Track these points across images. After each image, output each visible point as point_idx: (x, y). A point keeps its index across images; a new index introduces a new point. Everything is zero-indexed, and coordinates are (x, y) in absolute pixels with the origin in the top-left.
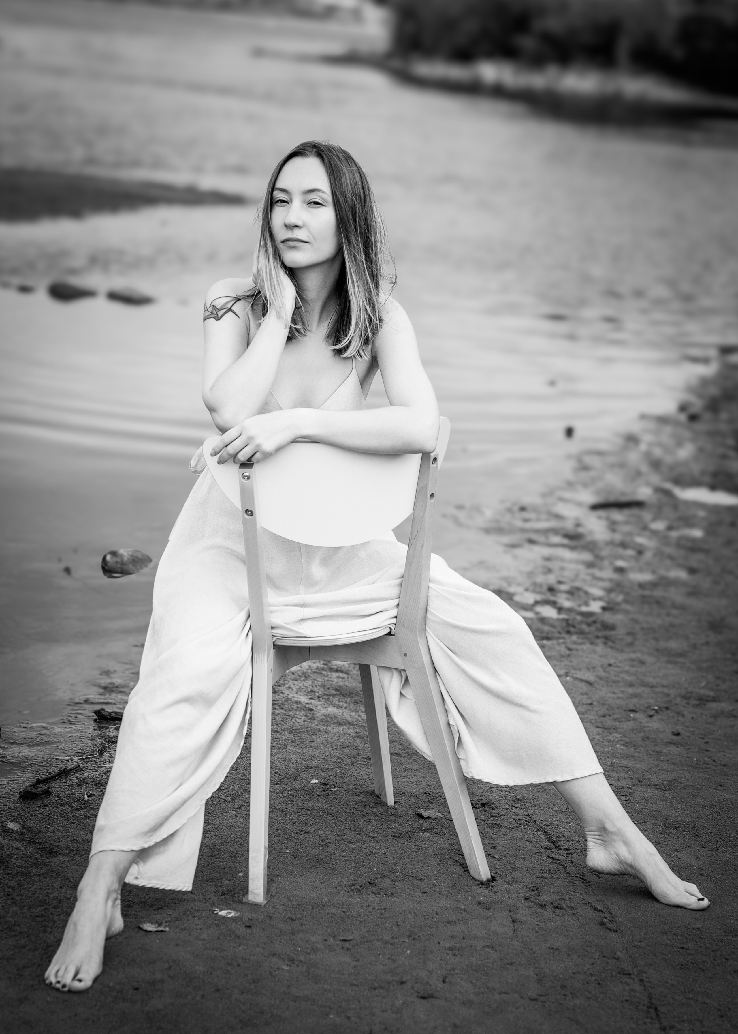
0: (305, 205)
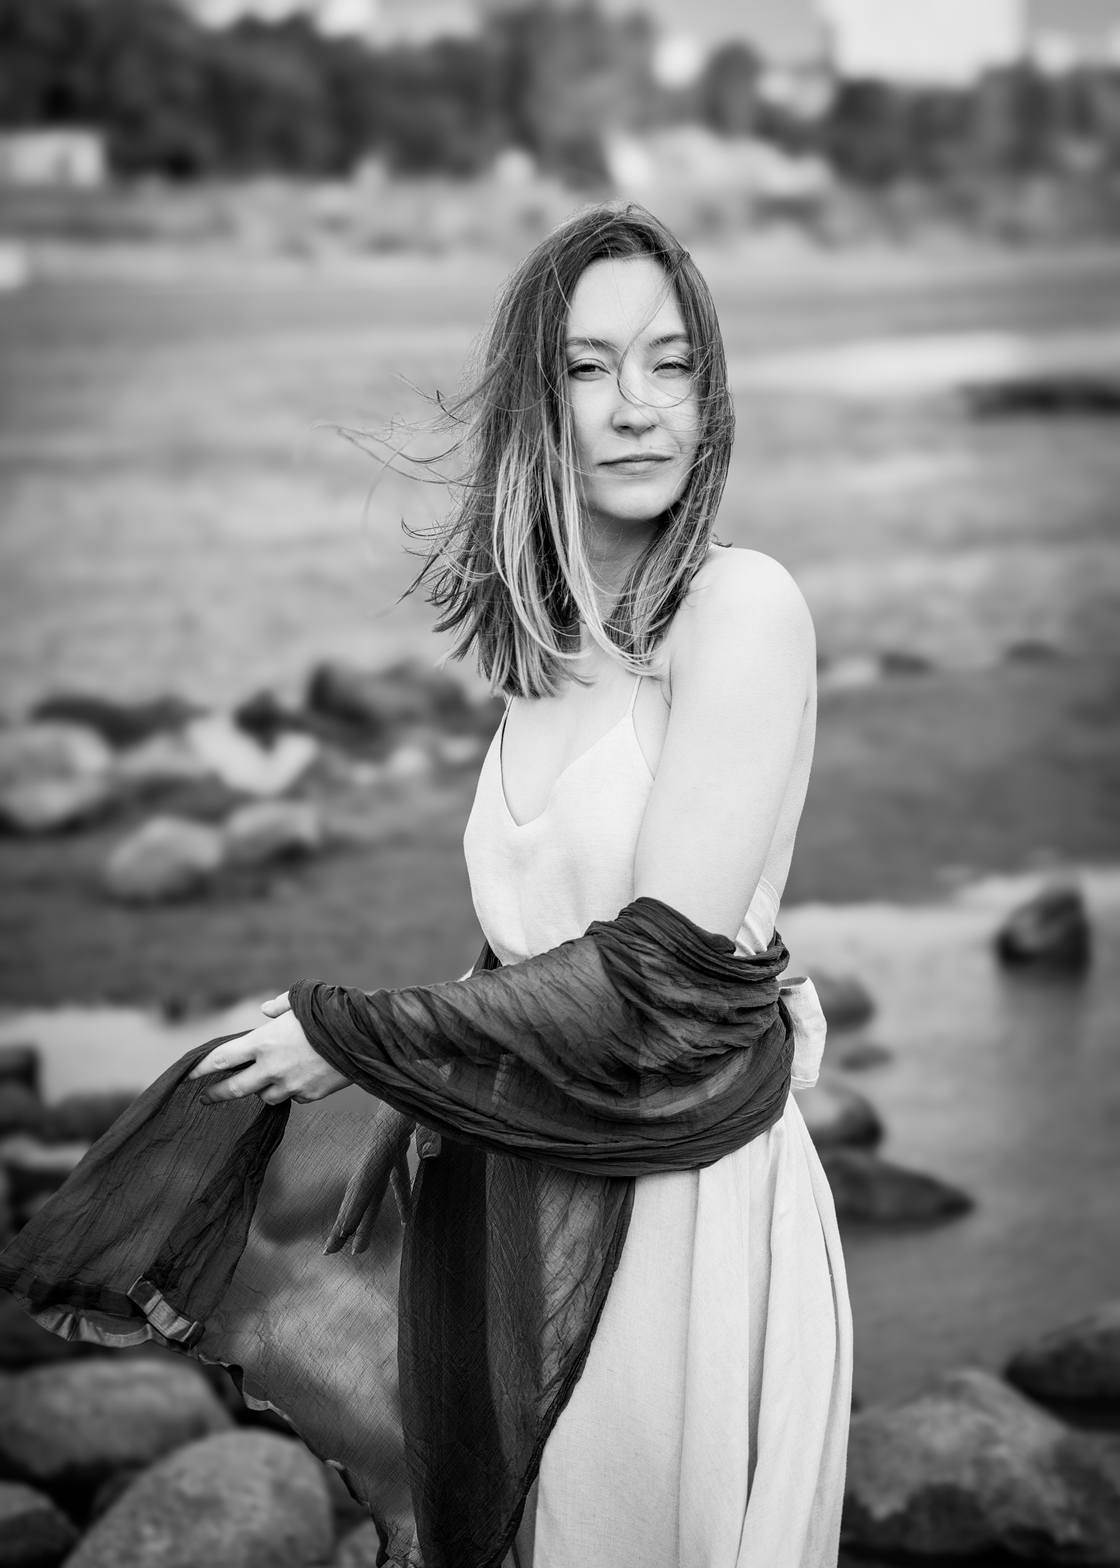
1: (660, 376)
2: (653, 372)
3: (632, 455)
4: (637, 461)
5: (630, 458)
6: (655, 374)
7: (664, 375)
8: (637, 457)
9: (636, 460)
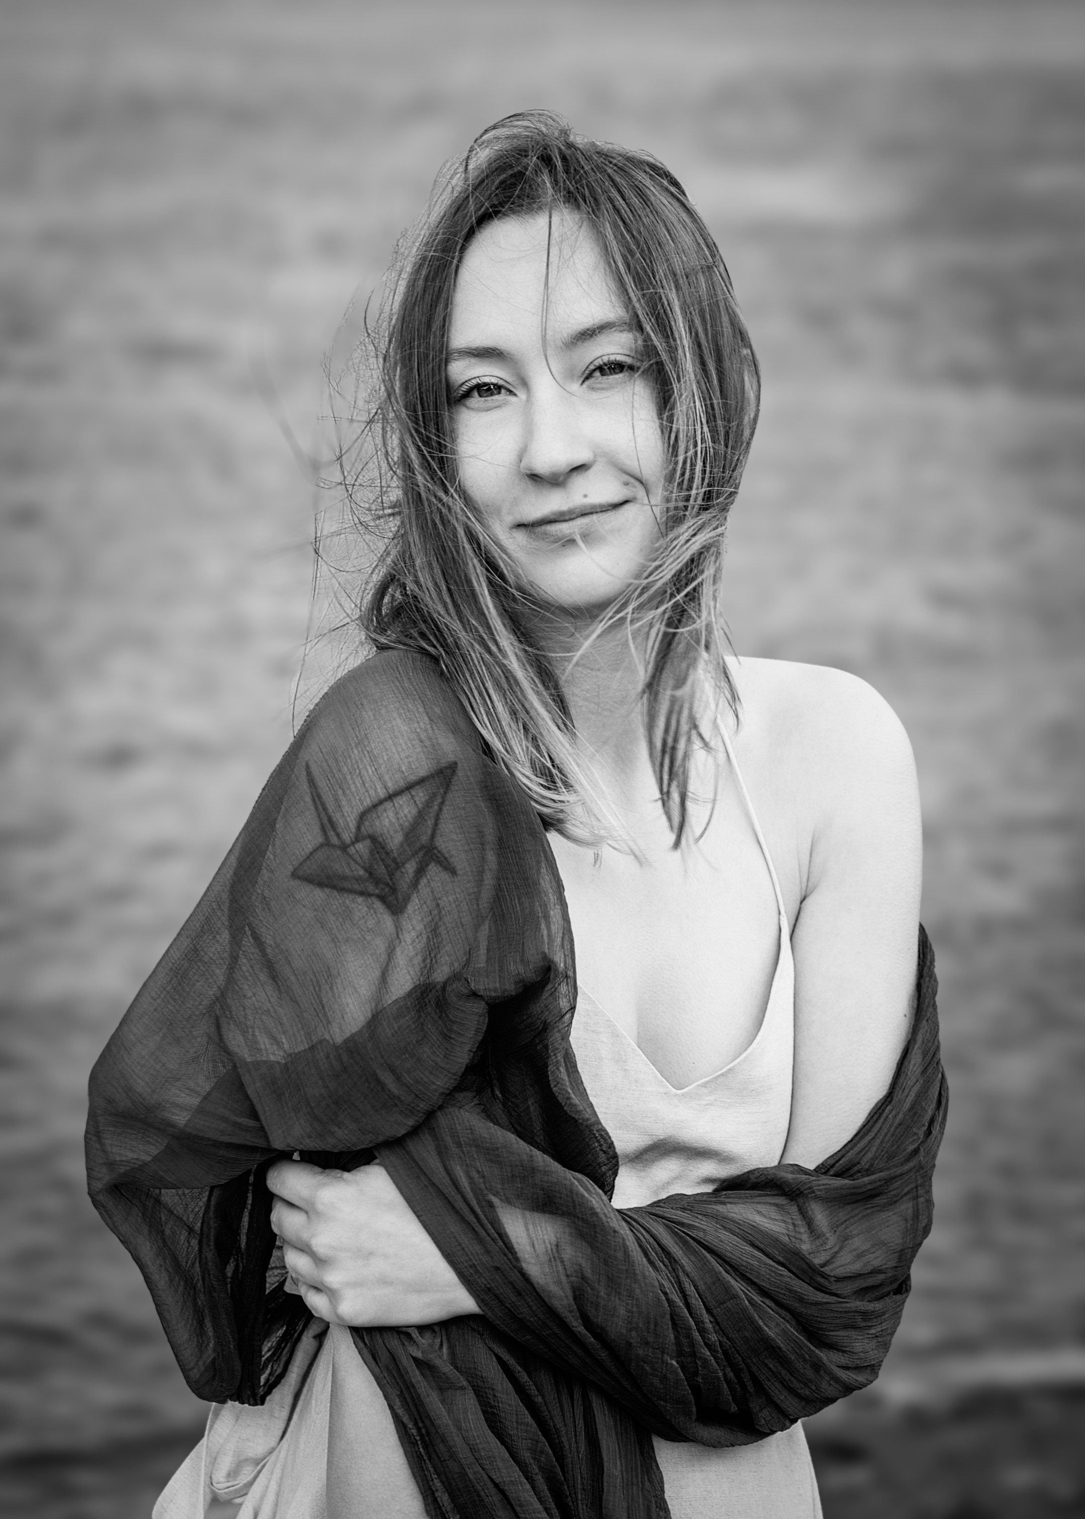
0: (575, 387)
1: (592, 389)
2: (582, 384)
3: (555, 514)
4: (565, 521)
5: (552, 517)
6: (584, 386)
7: (598, 386)
8: (562, 514)
9: (562, 518)
